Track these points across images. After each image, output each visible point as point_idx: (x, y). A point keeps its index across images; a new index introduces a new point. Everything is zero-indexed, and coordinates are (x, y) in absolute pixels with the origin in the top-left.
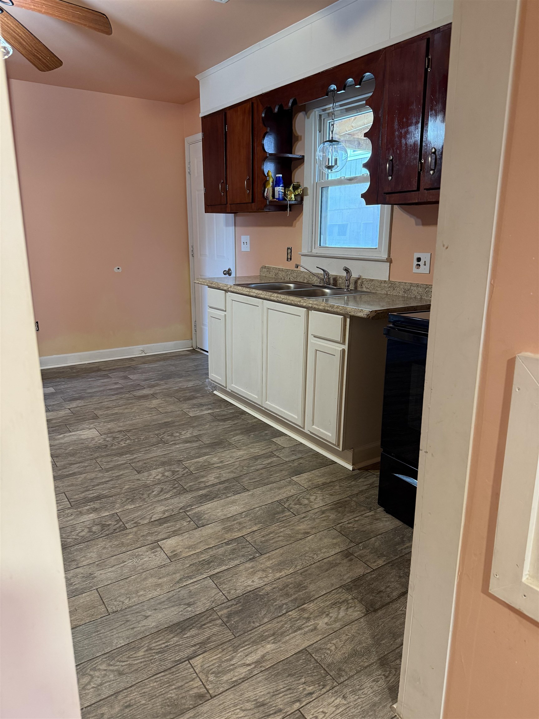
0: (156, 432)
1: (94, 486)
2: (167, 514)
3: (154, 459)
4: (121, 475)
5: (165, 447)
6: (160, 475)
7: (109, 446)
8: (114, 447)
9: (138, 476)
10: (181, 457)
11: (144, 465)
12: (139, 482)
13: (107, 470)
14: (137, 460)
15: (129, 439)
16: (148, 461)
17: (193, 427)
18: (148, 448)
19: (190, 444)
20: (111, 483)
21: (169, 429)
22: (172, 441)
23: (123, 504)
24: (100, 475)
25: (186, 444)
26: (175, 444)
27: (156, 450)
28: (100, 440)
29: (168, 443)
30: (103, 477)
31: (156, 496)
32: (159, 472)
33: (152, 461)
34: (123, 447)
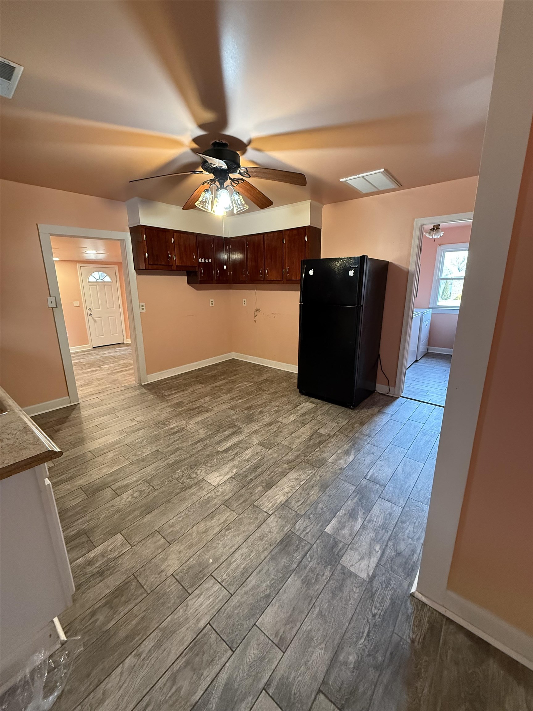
0: (156, 493)
1: (180, 439)
2: (137, 432)
3: (151, 463)
4: (168, 447)
5: (144, 476)
6: (144, 451)
7: (189, 468)
8: (185, 467)
9: (158, 448)
10: (131, 468)
11: (156, 456)
12: (155, 445)
13: (178, 449)
14: (163, 460)
15: (177, 479)
16: (155, 460)
17: (118, 511)
18: (158, 472)
19: (123, 484)
20: (171, 442)
21: (145, 501)
22: (140, 484)
23: (160, 433)
24: (180, 445)
25: (127, 483)
26: (137, 481)
27: (151, 472)
28: (201, 472)
29: (143, 481)
30: (178, 444)
31: (144, 439)
32: (145, 453)
33: (152, 461)
34: (178, 469)
